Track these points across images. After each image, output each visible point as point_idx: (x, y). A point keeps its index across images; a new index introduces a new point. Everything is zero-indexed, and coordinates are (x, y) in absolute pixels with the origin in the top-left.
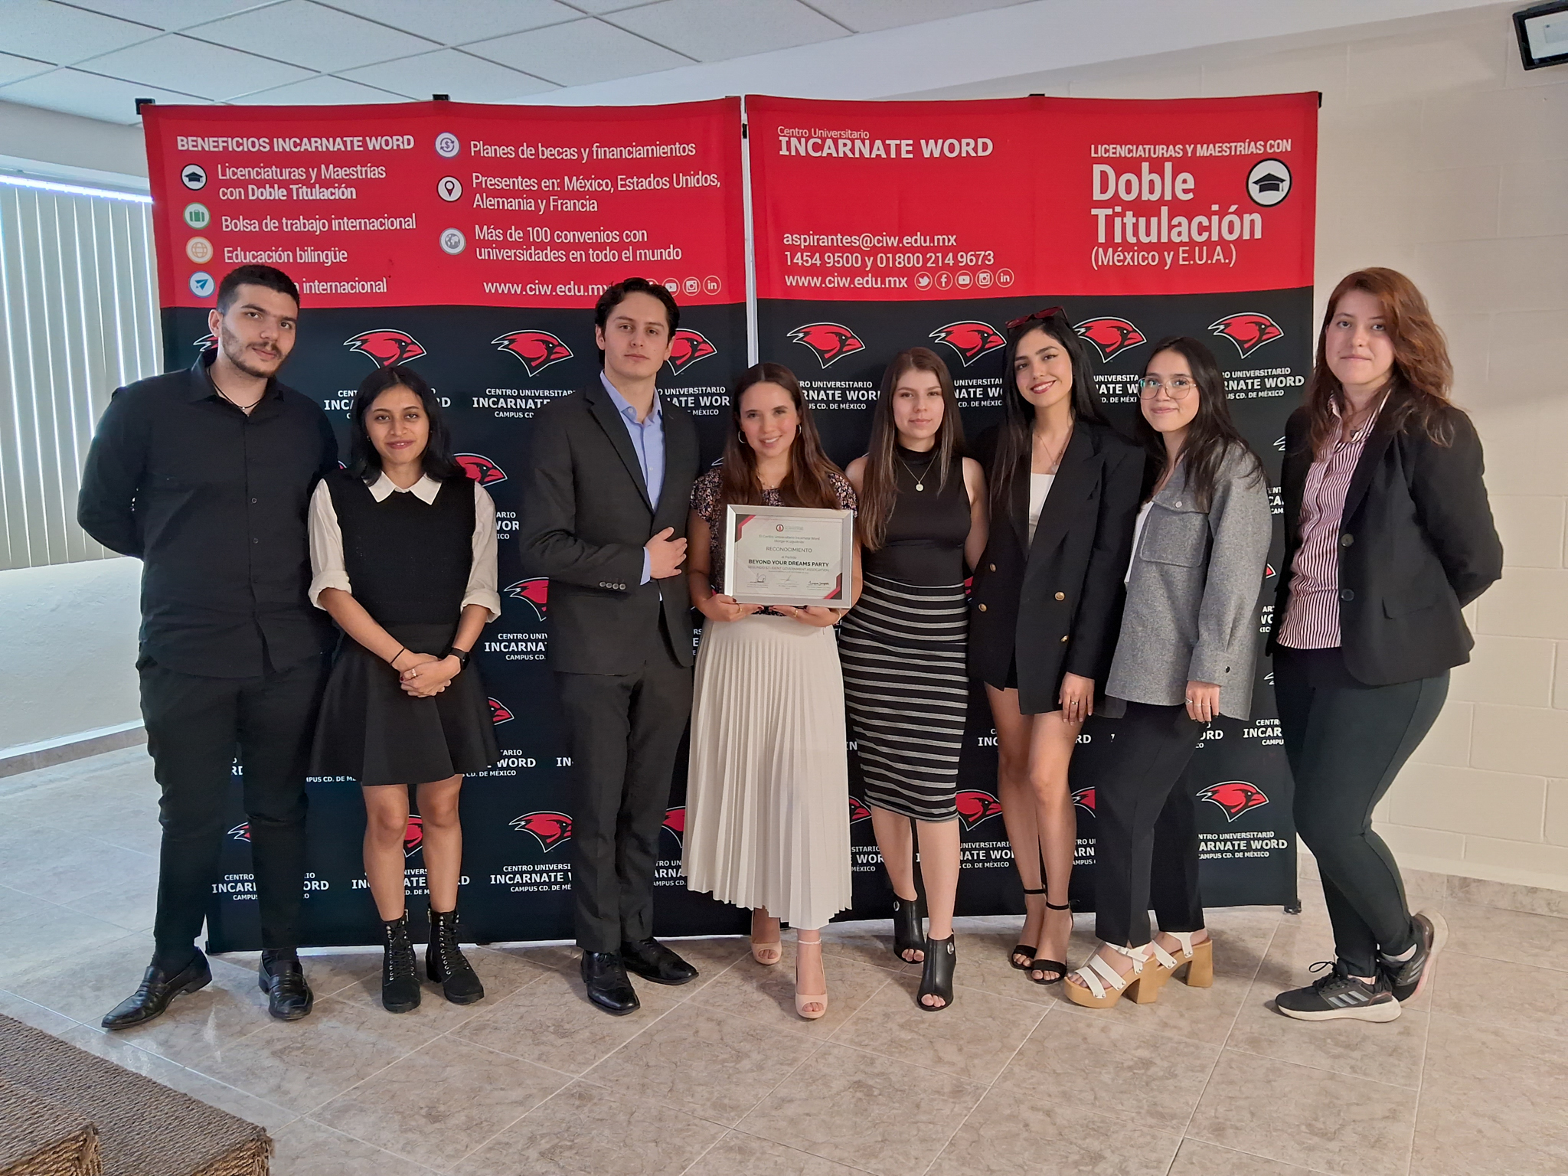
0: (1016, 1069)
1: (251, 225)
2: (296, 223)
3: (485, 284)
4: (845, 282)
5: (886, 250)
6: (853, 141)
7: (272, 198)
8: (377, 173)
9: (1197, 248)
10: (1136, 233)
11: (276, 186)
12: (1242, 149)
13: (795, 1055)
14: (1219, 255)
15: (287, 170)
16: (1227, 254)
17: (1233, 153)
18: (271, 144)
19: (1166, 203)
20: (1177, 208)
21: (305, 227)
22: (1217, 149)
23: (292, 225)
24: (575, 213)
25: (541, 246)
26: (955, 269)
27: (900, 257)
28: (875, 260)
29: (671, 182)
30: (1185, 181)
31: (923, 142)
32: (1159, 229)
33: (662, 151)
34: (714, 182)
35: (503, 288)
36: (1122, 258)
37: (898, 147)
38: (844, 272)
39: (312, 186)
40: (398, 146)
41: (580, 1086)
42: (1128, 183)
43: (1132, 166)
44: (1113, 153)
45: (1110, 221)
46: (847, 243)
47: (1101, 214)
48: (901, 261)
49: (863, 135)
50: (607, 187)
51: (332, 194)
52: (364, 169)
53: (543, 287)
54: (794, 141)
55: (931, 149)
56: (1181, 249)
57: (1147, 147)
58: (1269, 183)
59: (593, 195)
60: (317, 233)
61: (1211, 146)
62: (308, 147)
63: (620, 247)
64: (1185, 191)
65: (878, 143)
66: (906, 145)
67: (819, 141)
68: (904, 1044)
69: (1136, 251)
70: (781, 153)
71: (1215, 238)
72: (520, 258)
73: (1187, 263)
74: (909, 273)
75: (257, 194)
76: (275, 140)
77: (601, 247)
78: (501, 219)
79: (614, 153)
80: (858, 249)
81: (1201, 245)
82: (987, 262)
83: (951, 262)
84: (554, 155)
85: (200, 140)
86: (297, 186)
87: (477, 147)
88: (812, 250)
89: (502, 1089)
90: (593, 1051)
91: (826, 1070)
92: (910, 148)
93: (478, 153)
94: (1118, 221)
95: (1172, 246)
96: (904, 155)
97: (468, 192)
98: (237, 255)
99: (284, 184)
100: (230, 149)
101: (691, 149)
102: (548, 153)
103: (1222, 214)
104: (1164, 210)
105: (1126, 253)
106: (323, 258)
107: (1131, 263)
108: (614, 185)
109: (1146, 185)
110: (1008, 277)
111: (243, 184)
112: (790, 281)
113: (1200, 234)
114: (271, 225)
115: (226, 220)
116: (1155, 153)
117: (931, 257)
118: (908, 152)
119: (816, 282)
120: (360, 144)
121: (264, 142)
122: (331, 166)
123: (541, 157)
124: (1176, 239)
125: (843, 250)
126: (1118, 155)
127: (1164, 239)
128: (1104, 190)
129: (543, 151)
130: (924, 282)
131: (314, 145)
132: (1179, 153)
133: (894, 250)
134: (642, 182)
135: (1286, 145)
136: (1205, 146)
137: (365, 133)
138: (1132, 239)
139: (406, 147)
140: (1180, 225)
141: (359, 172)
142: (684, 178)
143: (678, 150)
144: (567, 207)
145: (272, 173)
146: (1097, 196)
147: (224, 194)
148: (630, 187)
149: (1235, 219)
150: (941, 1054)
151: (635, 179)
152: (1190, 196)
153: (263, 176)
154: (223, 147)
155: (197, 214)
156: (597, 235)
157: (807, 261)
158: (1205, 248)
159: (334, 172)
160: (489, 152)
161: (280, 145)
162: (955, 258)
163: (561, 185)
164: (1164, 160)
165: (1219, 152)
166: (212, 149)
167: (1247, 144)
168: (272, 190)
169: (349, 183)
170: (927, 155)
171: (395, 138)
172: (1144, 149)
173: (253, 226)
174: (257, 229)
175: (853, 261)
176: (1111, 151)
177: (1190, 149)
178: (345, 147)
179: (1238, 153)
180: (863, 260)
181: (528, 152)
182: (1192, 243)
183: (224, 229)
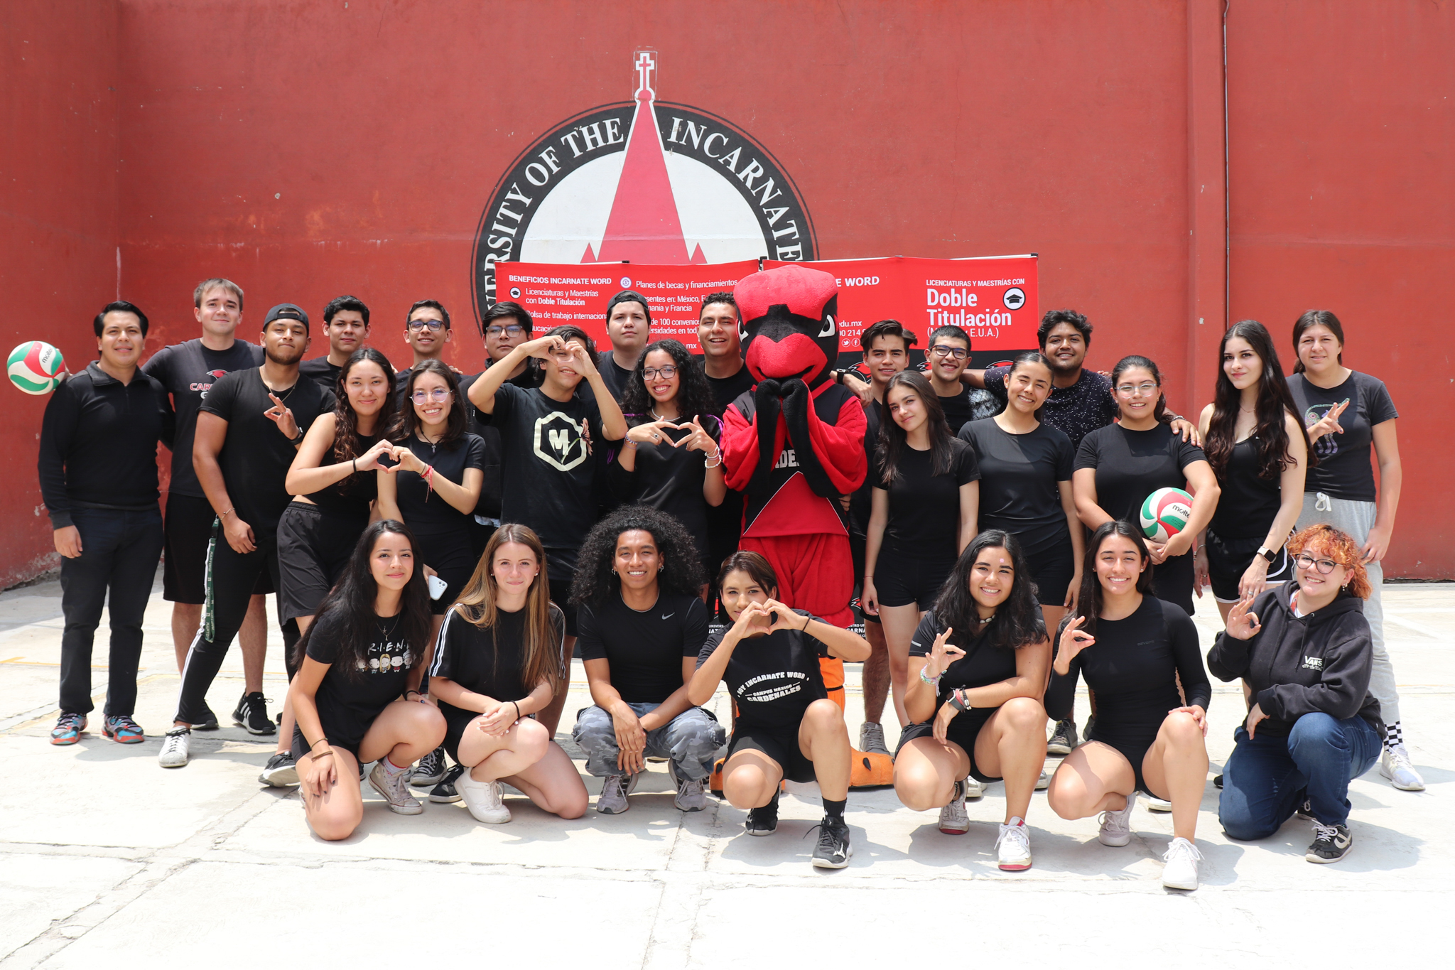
2: (557, 315)
7: (548, 304)
8: (595, 294)
9: (980, 329)
11: (550, 298)
12: (1000, 283)
14: (990, 332)
15: (556, 292)
16: (994, 332)
17: (996, 285)
18: (549, 280)
19: (963, 307)
20: (969, 310)
21: (560, 317)
24: (682, 312)
25: (666, 327)
30: (972, 298)
31: (846, 279)
33: (722, 284)
39: (566, 299)
40: (604, 282)
42: (945, 298)
43: (946, 290)
45: (936, 315)
47: (932, 312)
51: (575, 302)
52: (588, 292)
55: (850, 282)
57: (954, 281)
58: (1014, 299)
59: (690, 304)
61: (985, 281)
62: (565, 282)
71: (988, 324)
75: (542, 301)
76: (551, 279)
79: (700, 285)
84: (673, 287)
85: (519, 277)
86: (559, 299)
87: (640, 283)
94: (940, 315)
99: (554, 298)
100: (532, 282)
102: (671, 286)
103: (991, 313)
104: (963, 311)
109: (953, 299)
111: (536, 297)
114: (547, 315)
116: (957, 284)
117: (850, 330)
120: (588, 280)
122: (575, 290)
123: (667, 287)
126: (939, 285)
128: (933, 300)
129: (668, 285)
131: (567, 281)
132: (968, 285)
135: (1022, 281)
136: (983, 282)
137: (590, 277)
139: (608, 283)
140: (970, 318)
141: (586, 294)
144: (678, 310)
145: (549, 293)
146: (930, 303)
149: (998, 316)
152: (975, 305)
153: (545, 294)
154: (529, 281)
158: (984, 329)
159: (576, 293)
160: (644, 285)
161: (553, 281)
163: (676, 300)
164: (961, 287)
165: (989, 284)
166: (524, 281)
167: (1002, 281)
168: (548, 300)
169: (582, 298)
170: (848, 285)
171: (603, 279)
172: (953, 283)
176: (936, 283)
177: (974, 283)
178: (581, 282)
179: (999, 285)
181: (661, 285)
182: (977, 327)
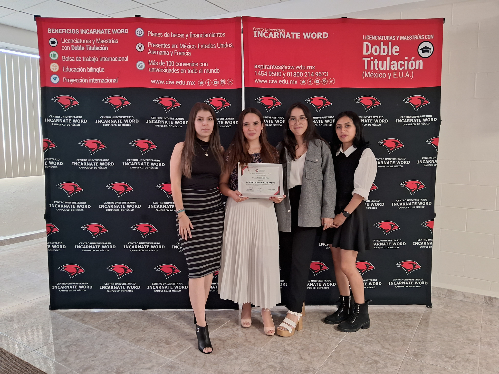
0: (329, 363)
1: (72, 59)
2: (87, 58)
3: (151, 80)
4: (275, 82)
5: (290, 71)
6: (279, 33)
7: (79, 50)
8: (116, 42)
9: (400, 72)
10: (378, 67)
11: (81, 46)
12: (416, 37)
13: (249, 354)
14: (407, 74)
15: (85, 40)
16: (410, 74)
17: (413, 39)
19: (389, 56)
20: (393, 58)
21: (90, 60)
22: (407, 38)
23: (86, 59)
24: (183, 56)
25: (171, 68)
26: (314, 78)
27: (295, 73)
28: (286, 74)
29: (216, 46)
30: (396, 49)
31: (304, 33)
32: (386, 65)
33: (213, 35)
34: (231, 46)
35: (157, 82)
36: (373, 75)
37: (295, 35)
38: (275, 78)
39: (93, 46)
40: (123, 32)
41: (172, 363)
42: (376, 49)
43: (377, 43)
44: (371, 38)
45: (369, 62)
46: (276, 68)
47: (366, 59)
48: (295, 74)
49: (283, 31)
50: (194, 47)
51: (100, 49)
52: (111, 40)
53: (171, 82)
54: (259, 32)
55: (306, 36)
56: (394, 72)
57: (383, 36)
58: (425, 50)
59: (189, 50)
60: (94, 62)
61: (405, 36)
62: (92, 32)
63: (198, 68)
64: (396, 52)
65: (288, 33)
66: (298, 34)
67: (267, 32)
68: (289, 352)
69: (378, 73)
70: (254, 36)
71: (406, 68)
72: (164, 71)
73: (396, 77)
74: (298, 79)
75: (74, 48)
76: (81, 30)
77: (191, 68)
78: (157, 58)
79: (197, 36)
80: (280, 70)
81: (401, 71)
82: (325, 75)
83: (313, 75)
84: (176, 36)
85: (55, 30)
86: (88, 46)
87: (150, 33)
88: (264, 70)
89: (144, 363)
90: (178, 350)
91: (260, 360)
92: (299, 35)
93: (150, 35)
94: (372, 62)
95: (391, 71)
96: (297, 38)
97: (146, 49)
98: (67, 69)
99: (84, 45)
100: (66, 33)
101: (223, 35)
102: (174, 35)
103: (409, 60)
104: (388, 59)
105: (375, 74)
106: (96, 71)
107: (376, 77)
108: (197, 47)
109: (382, 50)
110: (333, 81)
111: (70, 45)
112: (256, 81)
113: (401, 67)
114: (79, 59)
115: (64, 57)
116: (385, 39)
117: (306, 73)
118: (298, 37)
119: (265, 82)
120: (110, 31)
121: (77, 30)
122: (100, 39)
123: (172, 37)
124: (392, 69)
125: (275, 70)
126: (372, 39)
127: (388, 69)
128: (367, 51)
129: (172, 35)
130: (303, 82)
131: (94, 32)
132: (394, 39)
133: (293, 71)
134: (206, 46)
135: (432, 37)
136: (403, 36)
137: (112, 28)
138: (377, 69)
139: (126, 33)
140: (394, 64)
141: (109, 41)
142: (221, 45)
143: (219, 35)
144: (180, 54)
145: (80, 41)
146: (365, 53)
147: (63, 48)
148: (202, 47)
149: (414, 62)
150: (302, 356)
151: (204, 45)
152: (398, 54)
153: (76, 42)
154: (63, 32)
155: (54, 55)
156: (190, 64)
157: (263, 75)
158: (402, 72)
159: (101, 41)
160: (154, 35)
161: (83, 31)
162: (314, 74)
163: (178, 46)
164: (388, 41)
165: (408, 38)
166: (60, 33)
167: (418, 36)
168: (79, 47)
169: (106, 45)
170: (305, 38)
171: (122, 30)
172: (382, 37)
173: (73, 59)
174: (74, 60)
175: (279, 74)
176: (370, 37)
177: (398, 38)
178: (105, 32)
179: (415, 39)
180: (282, 74)
181: (167, 35)
182: (398, 70)
183: (63, 60)
